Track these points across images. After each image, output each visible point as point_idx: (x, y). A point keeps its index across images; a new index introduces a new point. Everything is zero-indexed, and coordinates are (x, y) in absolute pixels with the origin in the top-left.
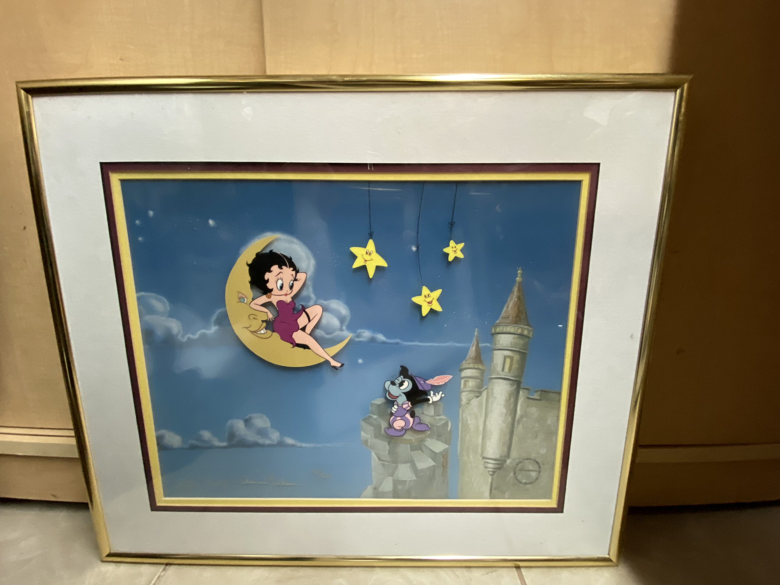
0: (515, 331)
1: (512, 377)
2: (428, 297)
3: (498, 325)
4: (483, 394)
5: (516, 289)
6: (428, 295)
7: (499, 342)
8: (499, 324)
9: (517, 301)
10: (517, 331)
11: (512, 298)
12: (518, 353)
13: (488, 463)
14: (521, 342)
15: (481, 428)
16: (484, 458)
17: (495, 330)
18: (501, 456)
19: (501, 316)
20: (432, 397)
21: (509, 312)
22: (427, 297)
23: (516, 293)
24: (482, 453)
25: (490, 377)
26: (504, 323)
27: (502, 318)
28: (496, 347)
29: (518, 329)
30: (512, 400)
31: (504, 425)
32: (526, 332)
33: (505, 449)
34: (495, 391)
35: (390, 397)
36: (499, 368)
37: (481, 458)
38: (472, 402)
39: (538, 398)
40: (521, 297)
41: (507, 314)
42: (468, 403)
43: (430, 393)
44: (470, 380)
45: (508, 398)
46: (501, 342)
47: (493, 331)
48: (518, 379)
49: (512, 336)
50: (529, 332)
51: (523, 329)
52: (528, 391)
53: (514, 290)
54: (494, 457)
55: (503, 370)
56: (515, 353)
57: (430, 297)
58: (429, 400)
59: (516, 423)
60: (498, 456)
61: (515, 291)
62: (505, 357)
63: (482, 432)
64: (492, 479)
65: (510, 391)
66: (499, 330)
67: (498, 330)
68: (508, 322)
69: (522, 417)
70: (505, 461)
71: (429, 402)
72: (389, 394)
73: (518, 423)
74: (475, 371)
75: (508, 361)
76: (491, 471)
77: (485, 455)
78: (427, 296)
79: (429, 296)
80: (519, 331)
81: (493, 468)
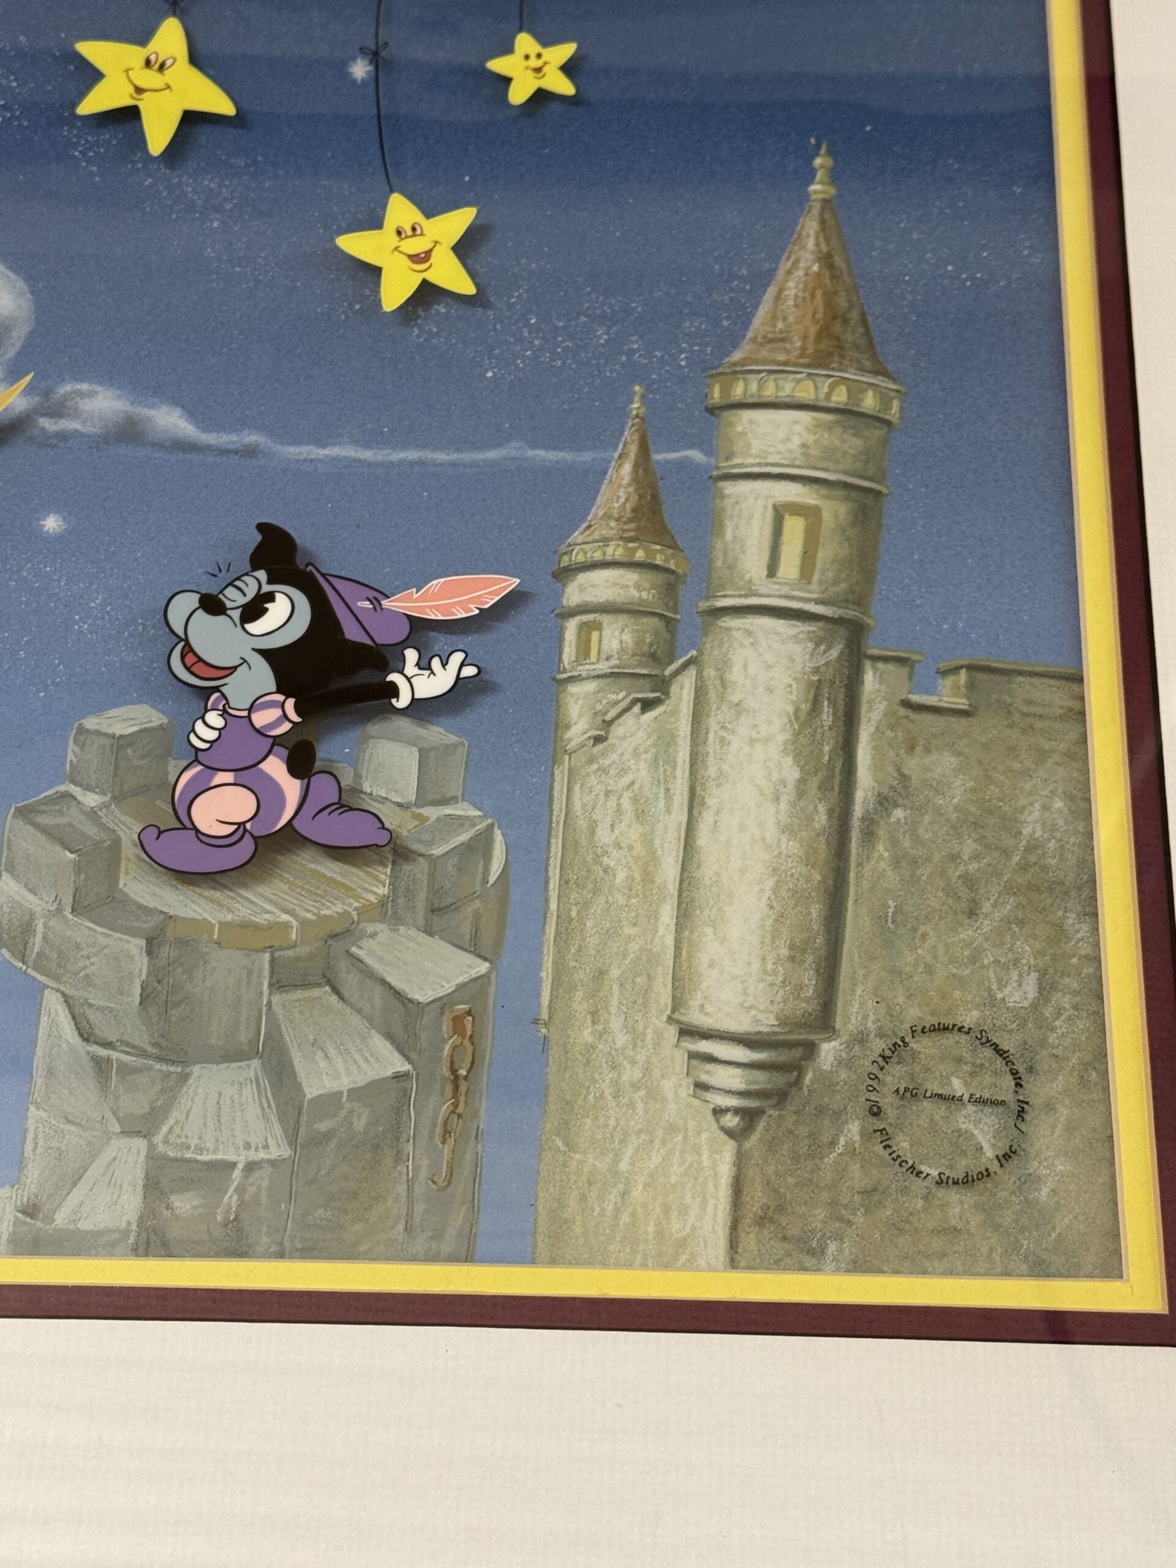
0: (822, 396)
1: (817, 602)
2: (414, 235)
3: (738, 369)
4: (674, 689)
5: (810, 226)
6: (414, 229)
7: (748, 445)
8: (743, 366)
9: (818, 275)
10: (828, 396)
11: (797, 262)
12: (841, 493)
13: (711, 1059)
14: (853, 444)
15: (669, 871)
16: (687, 1032)
17: (725, 392)
18: (783, 1021)
19: (750, 334)
20: (409, 679)
21: (784, 319)
22: (407, 237)
23: (811, 243)
24: (677, 1004)
25: (704, 605)
26: (765, 362)
27: (754, 340)
28: (736, 466)
29: (832, 387)
30: (827, 715)
31: (793, 847)
32: (869, 402)
33: (809, 979)
34: (736, 675)
35: (188, 669)
36: (754, 564)
37: (672, 1032)
38: (618, 730)
39: (962, 703)
40: (838, 261)
41: (780, 325)
42: (598, 740)
43: (403, 660)
44: (605, 619)
45: (805, 707)
46: (756, 445)
47: (716, 395)
48: (851, 613)
49: (805, 417)
50: (885, 401)
51: (856, 390)
52: (904, 671)
53: (802, 228)
54: (741, 1024)
55: (772, 570)
56: (824, 491)
57: (422, 234)
58: (393, 691)
59: (855, 835)
60: (765, 1022)
61: (808, 236)
62: (780, 513)
63: (673, 889)
64: (741, 1161)
65: (816, 670)
66: (745, 390)
67: (738, 391)
68: (782, 357)
69: (884, 802)
70: (811, 1049)
71: (394, 701)
72: (183, 657)
73: (869, 835)
74: (631, 577)
75: (794, 529)
76: (727, 1110)
77: (696, 1018)
78: (410, 233)
79: (419, 232)
80: (840, 397)
81: (742, 1094)
